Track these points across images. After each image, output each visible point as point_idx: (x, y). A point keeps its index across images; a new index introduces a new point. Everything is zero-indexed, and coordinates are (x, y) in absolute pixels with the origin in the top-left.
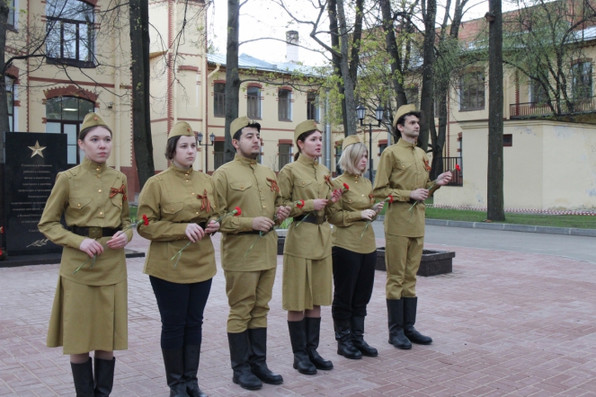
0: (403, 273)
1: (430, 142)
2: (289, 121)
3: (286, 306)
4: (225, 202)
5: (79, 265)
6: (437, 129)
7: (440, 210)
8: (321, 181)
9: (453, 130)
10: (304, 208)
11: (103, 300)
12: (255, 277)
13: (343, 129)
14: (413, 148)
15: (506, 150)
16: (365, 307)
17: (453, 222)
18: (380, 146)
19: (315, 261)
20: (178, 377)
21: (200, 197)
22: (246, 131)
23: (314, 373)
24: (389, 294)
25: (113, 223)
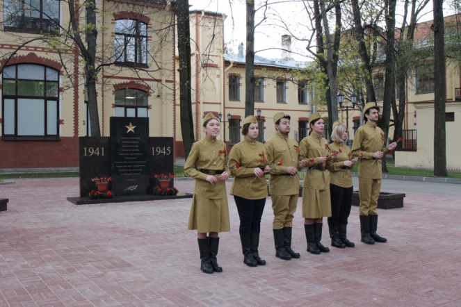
0: (369, 200)
1: (392, 117)
2: (285, 103)
3: (304, 216)
4: (272, 158)
5: (206, 189)
6: (398, 108)
7: (399, 169)
8: (324, 147)
9: (410, 109)
10: (315, 162)
11: (216, 207)
12: (288, 198)
13: (326, 109)
14: (375, 127)
15: (448, 124)
16: (347, 219)
17: (408, 177)
18: (354, 121)
19: (321, 191)
20: (249, 249)
21: (260, 155)
22: (283, 120)
23: (318, 253)
24: (362, 212)
25: (220, 168)
